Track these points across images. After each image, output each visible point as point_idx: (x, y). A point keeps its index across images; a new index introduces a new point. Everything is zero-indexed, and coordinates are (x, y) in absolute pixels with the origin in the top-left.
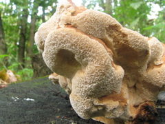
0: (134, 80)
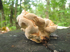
0: (42, 30)
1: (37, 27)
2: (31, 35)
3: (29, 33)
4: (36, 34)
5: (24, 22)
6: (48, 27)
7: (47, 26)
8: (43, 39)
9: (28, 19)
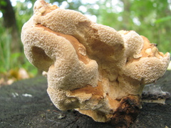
0: (114, 73)
1: (92, 64)
2: (68, 95)
3: (61, 89)
4: (87, 92)
5: (37, 44)
6: (135, 63)
7: (130, 58)
8: (118, 109)
9: (55, 31)
